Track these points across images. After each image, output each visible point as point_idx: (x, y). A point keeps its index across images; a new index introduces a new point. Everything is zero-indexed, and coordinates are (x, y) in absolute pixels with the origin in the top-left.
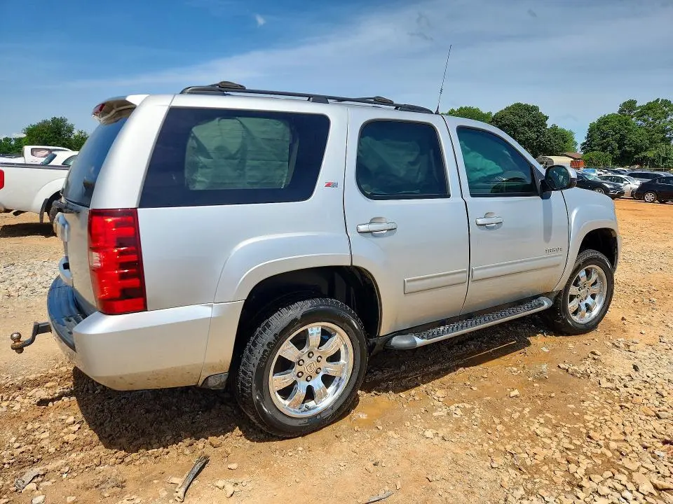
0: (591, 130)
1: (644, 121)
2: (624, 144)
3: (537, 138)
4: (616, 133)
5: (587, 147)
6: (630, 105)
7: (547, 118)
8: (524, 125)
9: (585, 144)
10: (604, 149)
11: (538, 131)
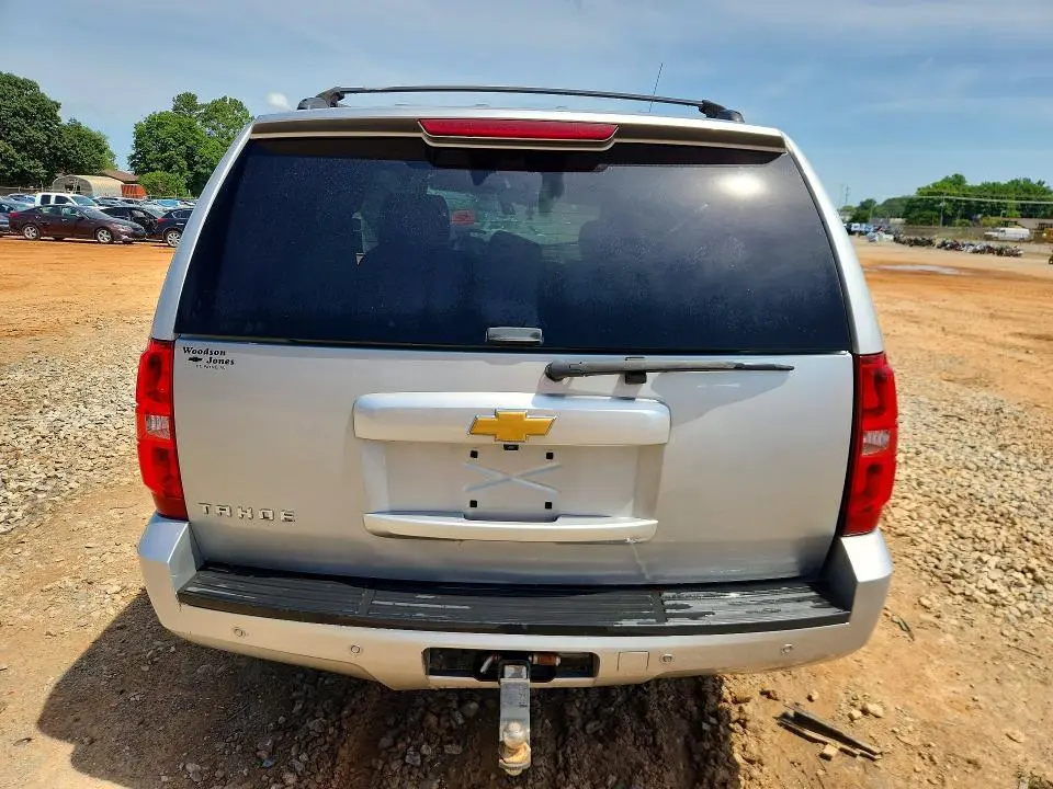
0: (139, 135)
1: (214, 128)
2: (196, 163)
3: (49, 142)
4: (180, 144)
5: (141, 162)
6: (186, 102)
7: (58, 106)
8: (15, 114)
9: (133, 157)
10: (168, 168)
11: (46, 129)
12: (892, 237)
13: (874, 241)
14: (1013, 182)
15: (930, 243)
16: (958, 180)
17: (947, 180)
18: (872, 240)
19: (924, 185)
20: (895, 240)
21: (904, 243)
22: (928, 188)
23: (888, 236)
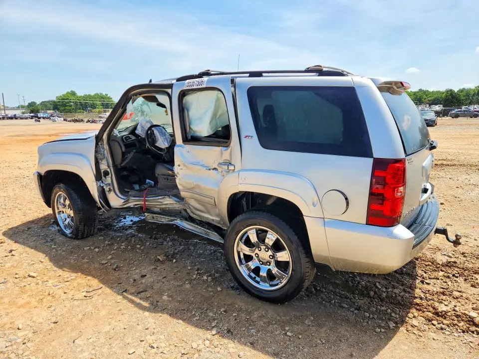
12: (63, 119)
13: (56, 121)
14: (96, 94)
15: (82, 120)
16: (73, 93)
17: (68, 93)
18: (54, 121)
19: (58, 95)
20: (64, 120)
21: (70, 121)
22: (61, 97)
23: (61, 119)
